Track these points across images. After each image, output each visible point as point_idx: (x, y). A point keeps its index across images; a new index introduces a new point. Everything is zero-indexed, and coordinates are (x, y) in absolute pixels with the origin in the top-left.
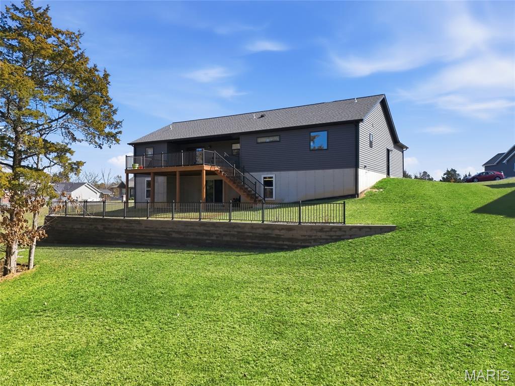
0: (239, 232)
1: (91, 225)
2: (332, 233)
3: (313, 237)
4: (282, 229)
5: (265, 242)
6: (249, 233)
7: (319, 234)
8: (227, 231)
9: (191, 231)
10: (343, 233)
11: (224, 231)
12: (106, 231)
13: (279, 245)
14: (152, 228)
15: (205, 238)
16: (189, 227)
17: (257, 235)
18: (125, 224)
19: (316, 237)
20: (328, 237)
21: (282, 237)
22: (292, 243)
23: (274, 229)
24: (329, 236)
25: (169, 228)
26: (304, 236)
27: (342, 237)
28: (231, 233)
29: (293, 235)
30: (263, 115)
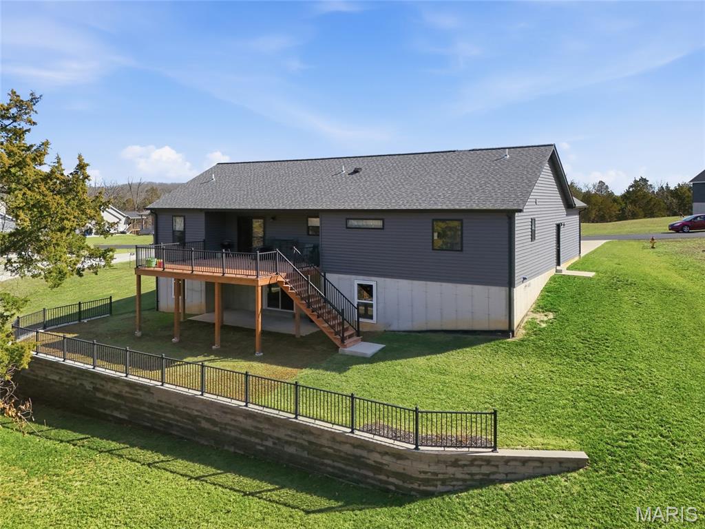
0: (310, 443)
1: (75, 379)
2: (474, 470)
3: (440, 476)
4: (386, 453)
5: (356, 470)
6: (329, 448)
7: (451, 470)
8: (291, 436)
9: (230, 422)
10: (494, 469)
11: (286, 435)
12: (99, 395)
13: (380, 481)
14: (170, 404)
15: (253, 439)
16: (229, 416)
17: (342, 454)
18: (127, 389)
19: (447, 476)
20: (467, 477)
21: (386, 467)
22: (404, 482)
23: (370, 451)
24: (469, 474)
25: (197, 411)
26: (426, 473)
27: (492, 477)
28: (298, 441)
29: (404, 469)
30: (357, 167)
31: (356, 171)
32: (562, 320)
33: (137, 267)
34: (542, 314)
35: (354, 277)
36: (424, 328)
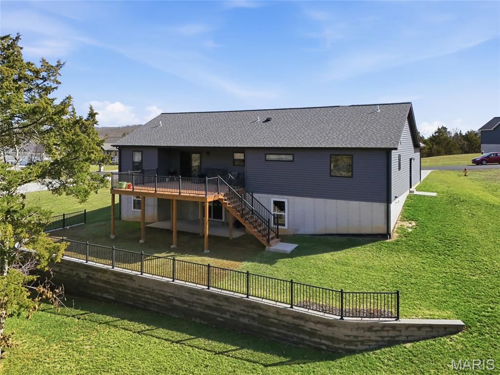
0: (260, 315)
1: (72, 270)
2: (384, 334)
3: (360, 339)
4: (319, 323)
5: (296, 335)
6: (274, 318)
7: (368, 334)
8: (244, 311)
9: (197, 301)
10: (397, 333)
11: (240, 310)
12: (91, 281)
13: (315, 342)
14: (148, 288)
15: (216, 314)
16: (195, 296)
17: (285, 323)
18: (114, 277)
19: (365, 338)
20: (379, 339)
21: (319, 333)
22: (333, 343)
23: (307, 321)
24: (380, 337)
25: (170, 293)
26: (349, 336)
27: (397, 339)
28: (250, 314)
29: (333, 334)
30: (268, 117)
31: (268, 120)
32: (422, 226)
33: (112, 188)
34: (407, 222)
35: (270, 196)
36: (324, 232)
